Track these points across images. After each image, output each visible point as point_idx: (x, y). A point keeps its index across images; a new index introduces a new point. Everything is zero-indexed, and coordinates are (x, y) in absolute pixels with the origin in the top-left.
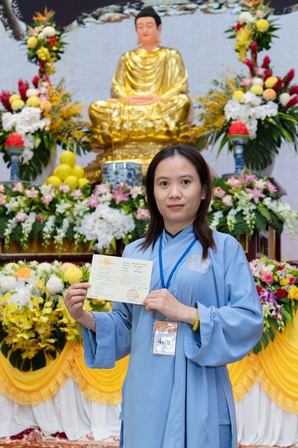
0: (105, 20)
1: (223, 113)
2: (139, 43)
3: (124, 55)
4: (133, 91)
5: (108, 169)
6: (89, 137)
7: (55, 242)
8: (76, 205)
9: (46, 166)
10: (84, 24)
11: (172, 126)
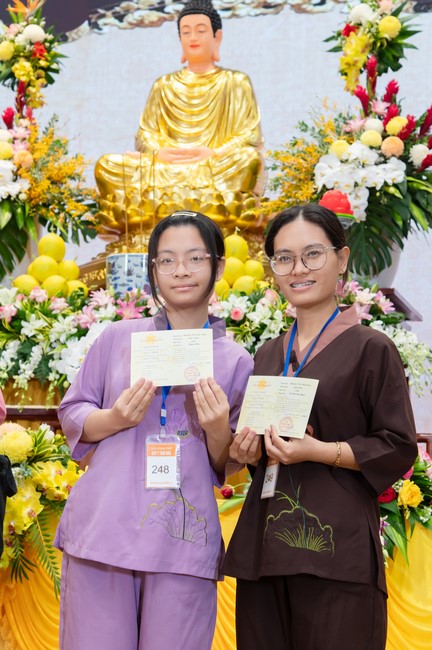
0: (135, 22)
1: (312, 178)
2: (184, 61)
3: (159, 80)
4: (171, 141)
5: (116, 267)
6: (94, 213)
7: (15, 385)
8: (55, 324)
9: (20, 259)
10: (100, 29)
11: (229, 200)
